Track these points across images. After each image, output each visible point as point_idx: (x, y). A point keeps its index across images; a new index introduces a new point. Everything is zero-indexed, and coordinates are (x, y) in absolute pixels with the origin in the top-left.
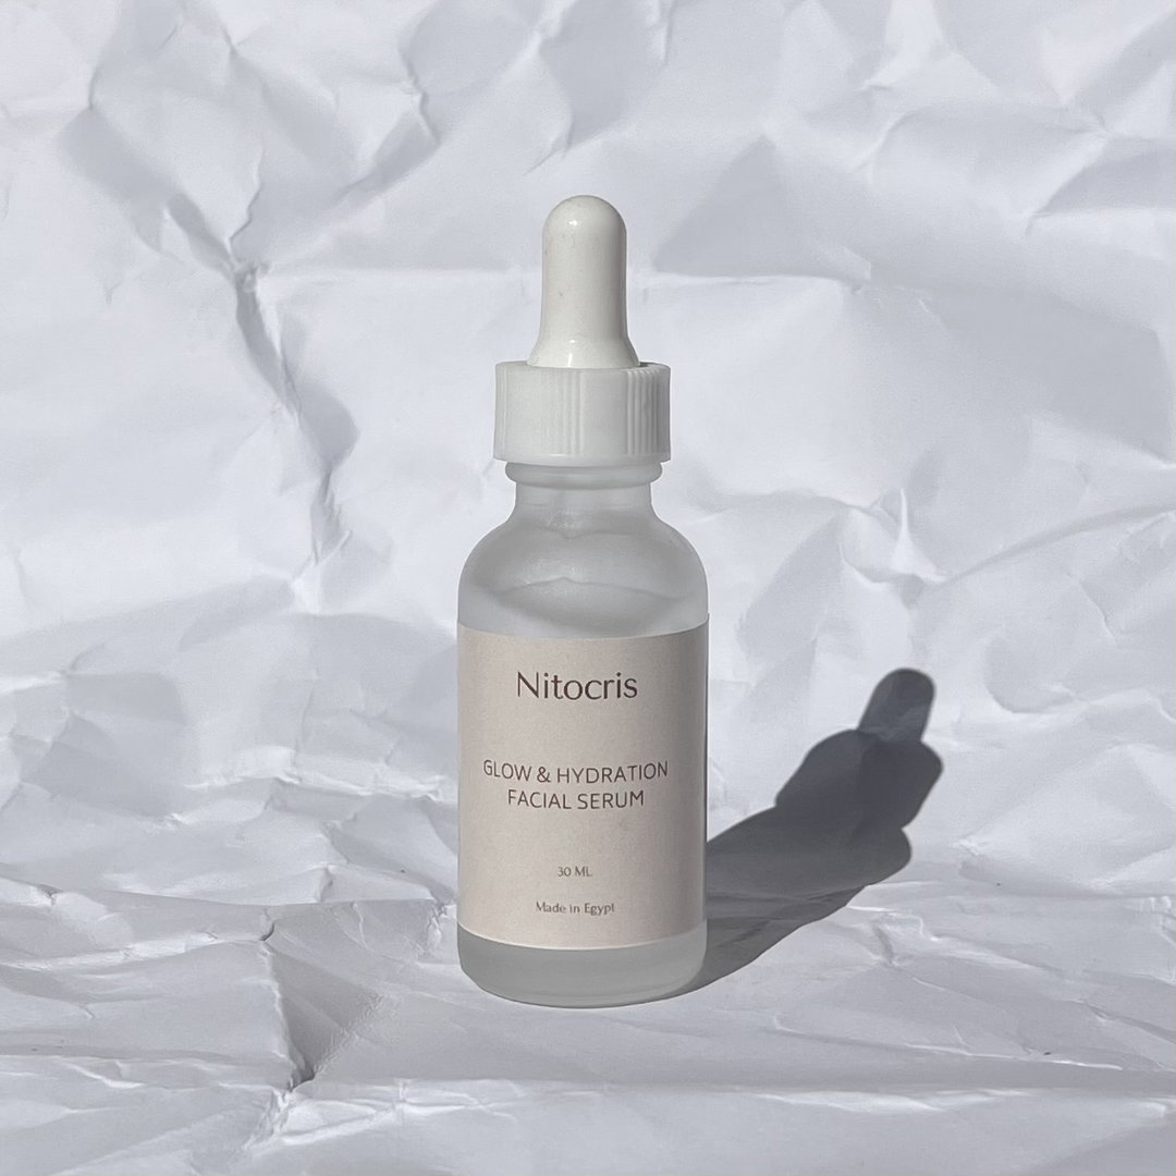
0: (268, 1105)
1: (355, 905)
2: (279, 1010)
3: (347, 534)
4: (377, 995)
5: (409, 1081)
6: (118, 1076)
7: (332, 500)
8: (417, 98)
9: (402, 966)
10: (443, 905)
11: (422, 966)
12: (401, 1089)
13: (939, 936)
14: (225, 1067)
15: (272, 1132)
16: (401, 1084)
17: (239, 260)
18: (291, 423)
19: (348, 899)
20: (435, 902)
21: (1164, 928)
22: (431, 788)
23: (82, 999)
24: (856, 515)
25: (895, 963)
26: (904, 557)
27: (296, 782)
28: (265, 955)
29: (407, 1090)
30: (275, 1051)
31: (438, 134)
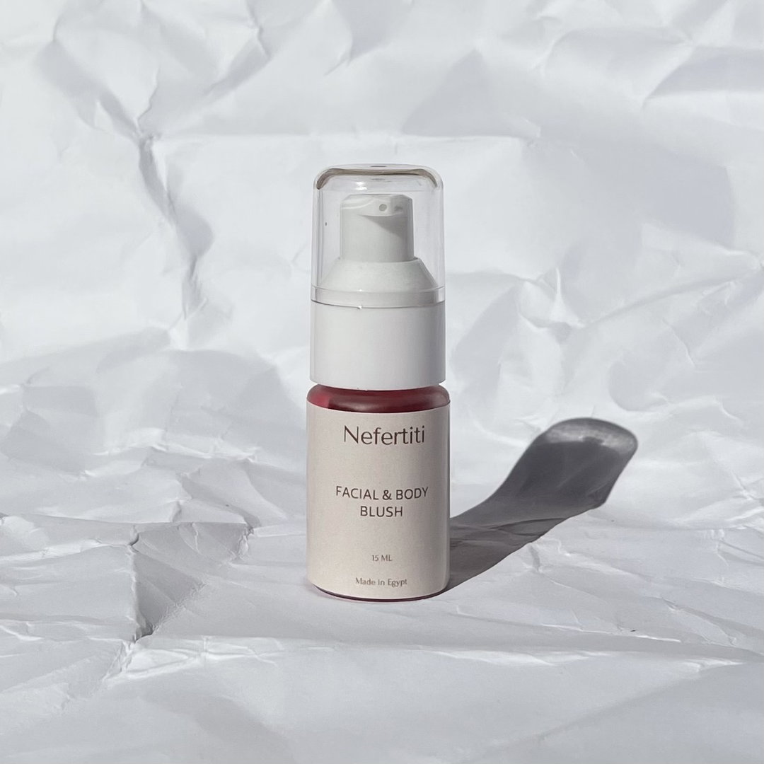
0: (119, 652)
1: (194, 524)
2: (133, 589)
3: (205, 300)
4: (202, 583)
5: (210, 637)
6: (26, 632)
7: (197, 278)
8: (256, 31)
9: (220, 565)
10: (252, 528)
11: (234, 566)
12: (205, 643)
13: (570, 552)
14: (94, 626)
15: (121, 670)
16: (205, 639)
17: (143, 131)
18: (171, 231)
19: (190, 521)
20: (247, 525)
21: (719, 550)
22: (251, 454)
23: (13, 583)
24: (528, 285)
25: (541, 571)
26: (559, 312)
27: (164, 450)
28: (130, 554)
29: (209, 643)
30: (128, 616)
31: (269, 53)
